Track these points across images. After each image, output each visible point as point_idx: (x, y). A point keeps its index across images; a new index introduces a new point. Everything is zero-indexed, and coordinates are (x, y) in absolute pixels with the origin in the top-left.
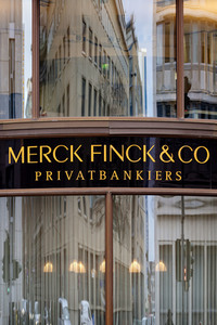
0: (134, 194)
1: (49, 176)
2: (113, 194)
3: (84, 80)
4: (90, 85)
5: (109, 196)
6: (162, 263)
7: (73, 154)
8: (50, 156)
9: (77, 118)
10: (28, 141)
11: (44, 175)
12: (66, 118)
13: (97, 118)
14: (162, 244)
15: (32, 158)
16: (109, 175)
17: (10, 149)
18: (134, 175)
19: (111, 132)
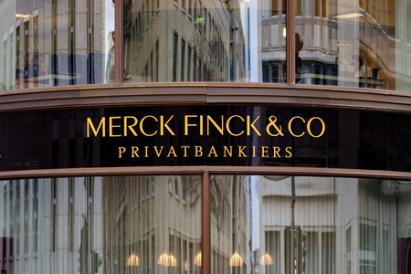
0: (235, 174)
1: (135, 152)
2: (211, 173)
3: (176, 35)
4: (183, 41)
5: (206, 176)
6: (268, 256)
7: (164, 126)
8: (137, 128)
9: (167, 83)
10: (109, 111)
11: (129, 151)
12: (155, 84)
14: (269, 229)
15: (115, 131)
16: (206, 151)
17: (89, 120)
18: (235, 151)
19: (209, 100)
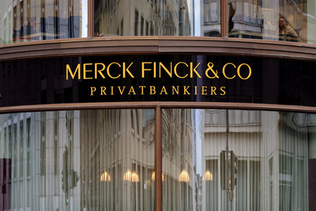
0: (183, 108)
1: (103, 91)
2: (162, 107)
3: (137, 13)
4: (142, 19)
5: (158, 109)
6: (208, 173)
7: (126, 70)
8: (104, 72)
9: (130, 39)
10: (86, 58)
11: (99, 90)
12: (119, 37)
13: (145, 37)
15: (88, 75)
16: (158, 90)
17: (68, 66)
18: (181, 90)
19: (161, 50)
